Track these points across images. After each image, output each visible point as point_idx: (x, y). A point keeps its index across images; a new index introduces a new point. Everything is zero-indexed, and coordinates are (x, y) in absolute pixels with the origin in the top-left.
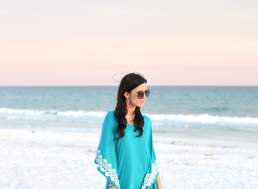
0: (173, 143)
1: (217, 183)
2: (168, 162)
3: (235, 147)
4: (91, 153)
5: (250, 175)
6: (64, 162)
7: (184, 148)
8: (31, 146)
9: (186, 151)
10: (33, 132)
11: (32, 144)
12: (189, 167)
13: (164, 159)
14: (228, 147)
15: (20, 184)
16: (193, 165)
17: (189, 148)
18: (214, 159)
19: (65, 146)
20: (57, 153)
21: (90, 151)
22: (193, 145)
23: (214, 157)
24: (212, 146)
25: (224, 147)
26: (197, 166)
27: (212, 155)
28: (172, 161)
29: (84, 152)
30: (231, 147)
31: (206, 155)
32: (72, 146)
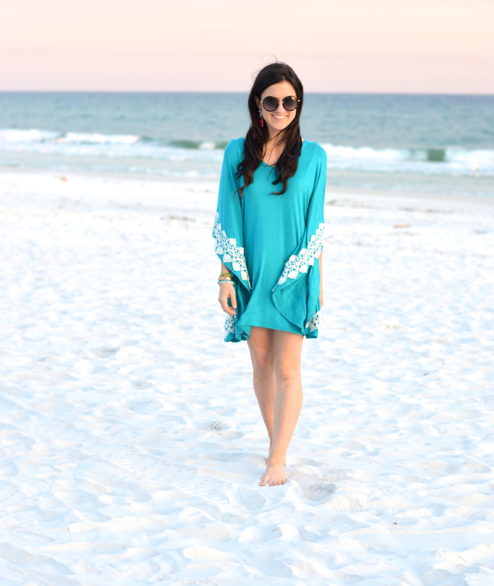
1: (416, 281)
3: (452, 212)
4: (174, 222)
5: (481, 266)
6: (123, 237)
7: (354, 213)
8: (60, 207)
9: (359, 219)
10: (64, 179)
11: (62, 203)
12: (362, 249)
14: (437, 211)
15: (38, 279)
16: (370, 245)
17: (364, 213)
18: (411, 234)
19: (125, 207)
20: (111, 221)
21: (172, 218)
22: (370, 207)
23: (410, 230)
24: (408, 209)
25: (430, 211)
26: (378, 247)
27: (408, 226)
28: (331, 237)
29: (162, 219)
30: (444, 212)
31: (396, 227)
32: (139, 207)
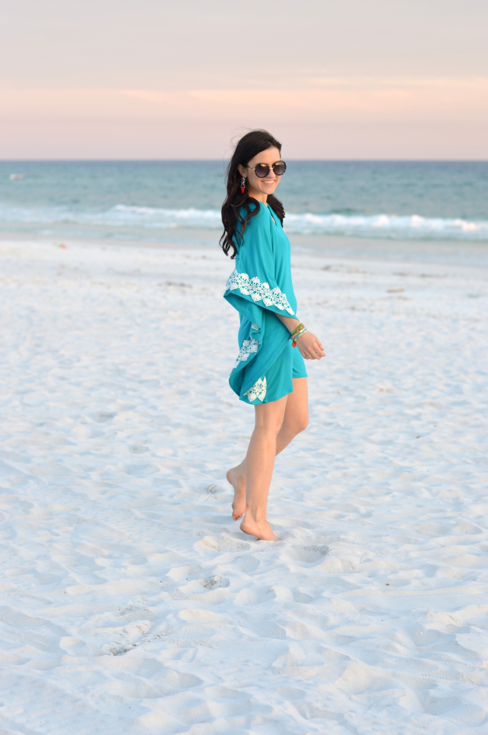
0: (327, 268)
1: (409, 344)
2: (318, 304)
3: (445, 276)
4: (171, 288)
5: (473, 329)
6: (121, 303)
7: (348, 278)
8: (59, 274)
9: (353, 284)
10: (63, 246)
11: (61, 270)
12: (356, 314)
13: (310, 299)
14: (430, 276)
15: (37, 346)
16: (364, 310)
17: (358, 278)
18: (405, 299)
19: (123, 274)
20: (109, 287)
21: (170, 284)
22: (364, 272)
23: (404, 294)
24: (402, 274)
25: (423, 276)
26: (372, 311)
27: (402, 290)
28: (326, 302)
29: (160, 285)
30: (437, 276)
31: (390, 291)
32: (136, 273)
